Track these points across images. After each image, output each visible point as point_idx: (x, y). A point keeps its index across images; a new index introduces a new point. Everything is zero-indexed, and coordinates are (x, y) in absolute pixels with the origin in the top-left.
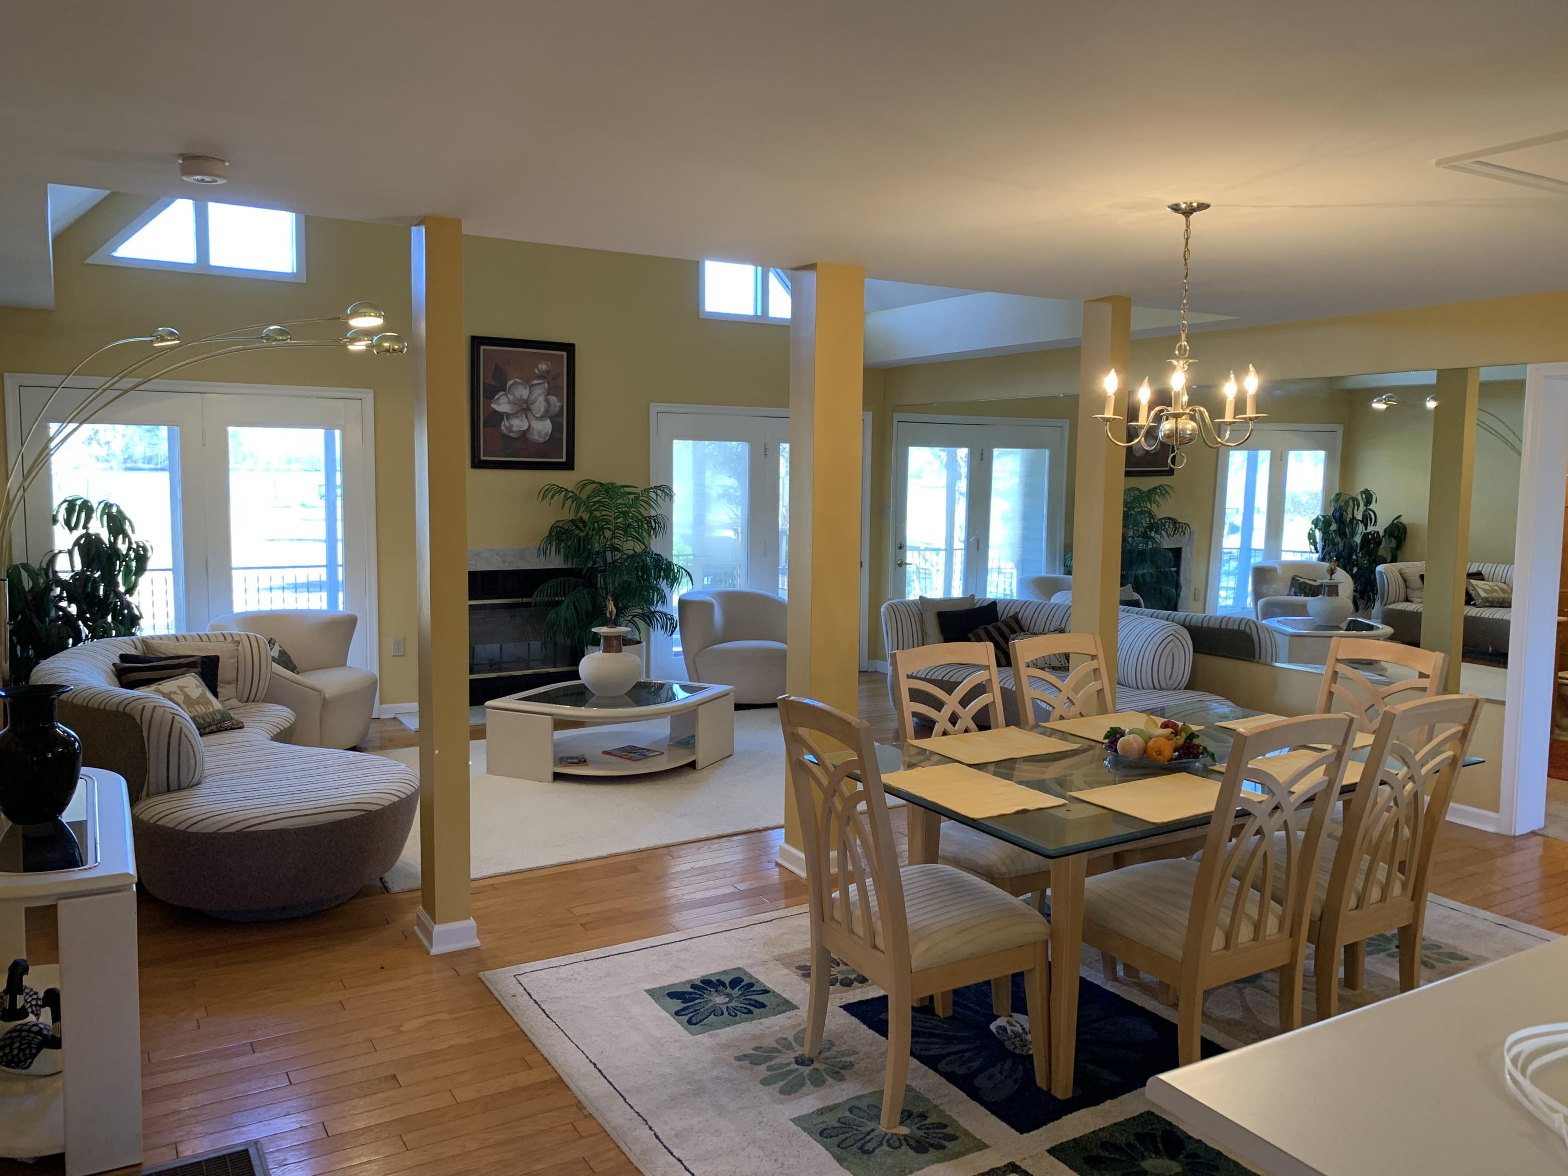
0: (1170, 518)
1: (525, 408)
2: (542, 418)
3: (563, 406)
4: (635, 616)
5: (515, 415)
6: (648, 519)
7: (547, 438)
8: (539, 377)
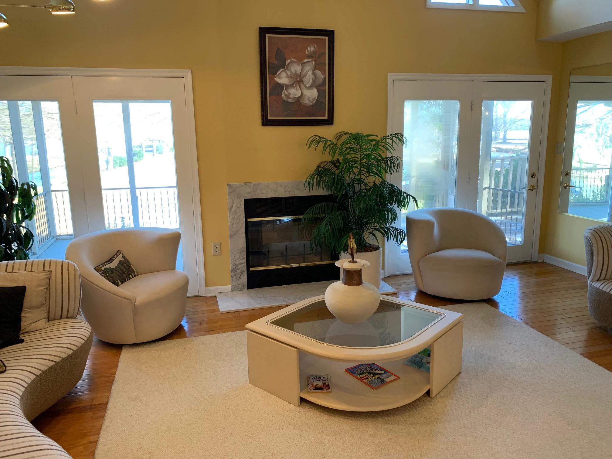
1: (298, 80)
2: (311, 87)
3: (325, 78)
5: (292, 86)
7: (314, 102)
8: (309, 57)
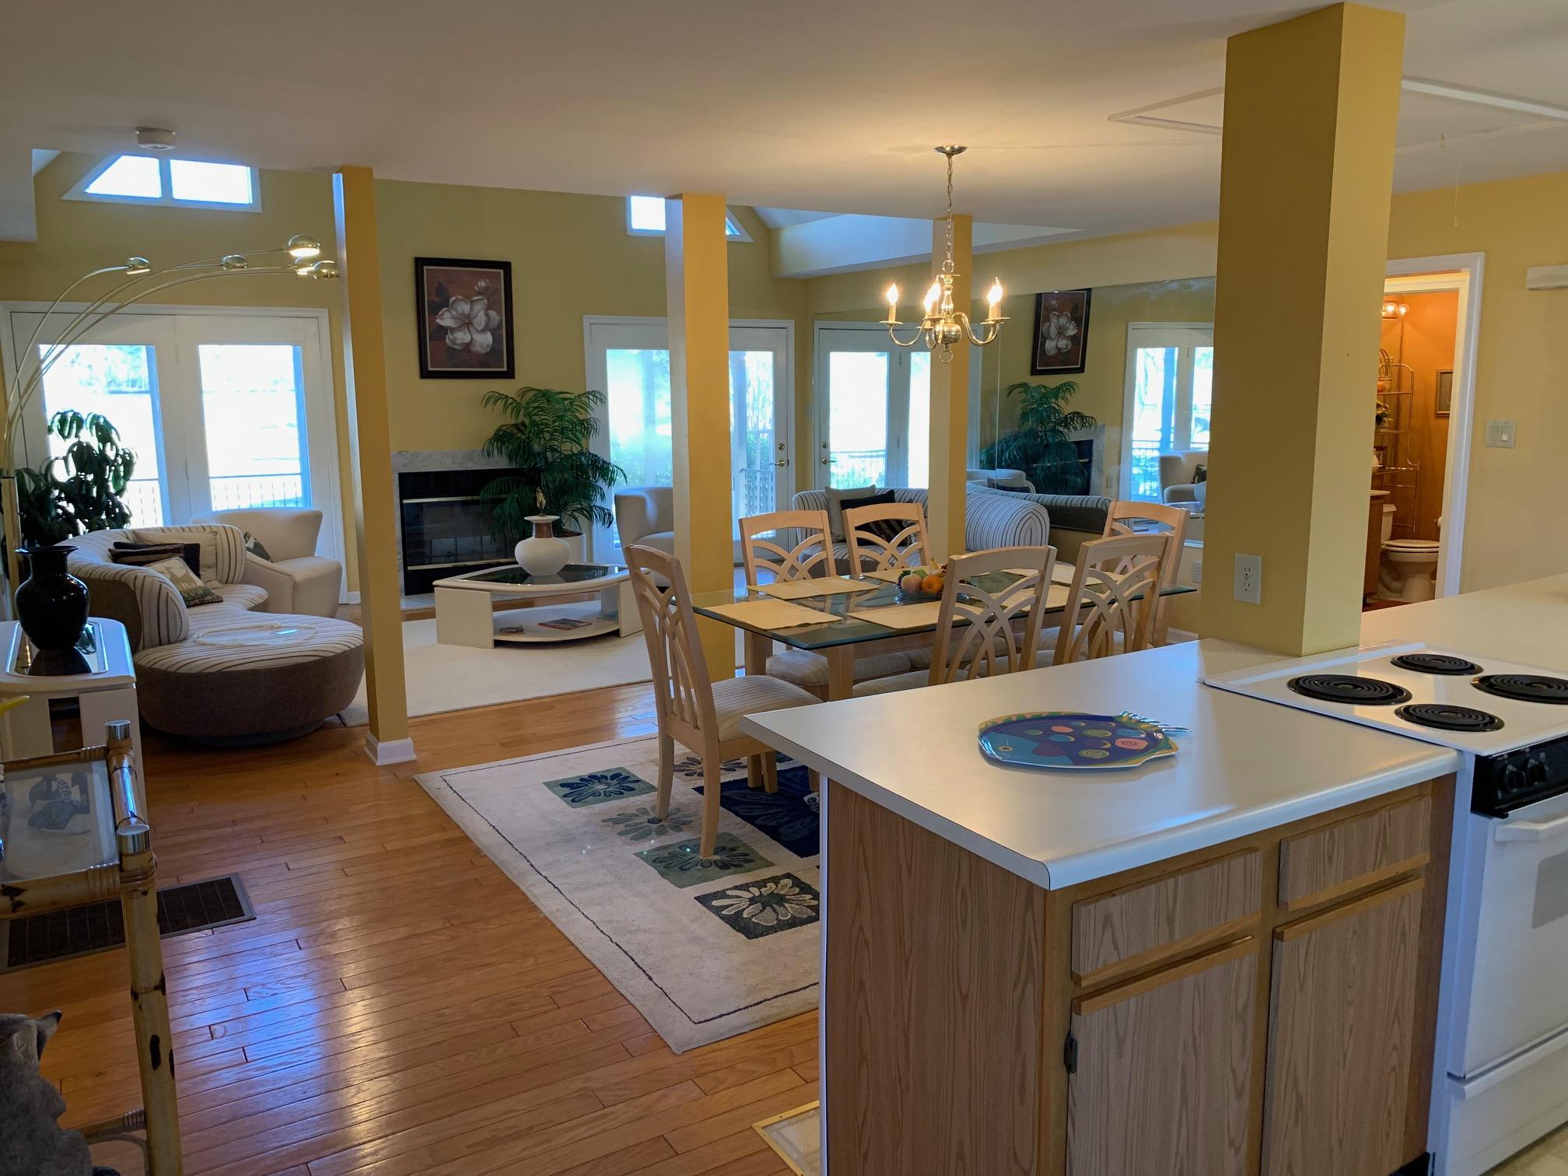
0: (1078, 413)
1: (467, 322)
2: (483, 331)
3: (502, 321)
4: (575, 511)
5: (458, 329)
6: (581, 422)
7: (488, 350)
8: (479, 293)
